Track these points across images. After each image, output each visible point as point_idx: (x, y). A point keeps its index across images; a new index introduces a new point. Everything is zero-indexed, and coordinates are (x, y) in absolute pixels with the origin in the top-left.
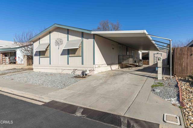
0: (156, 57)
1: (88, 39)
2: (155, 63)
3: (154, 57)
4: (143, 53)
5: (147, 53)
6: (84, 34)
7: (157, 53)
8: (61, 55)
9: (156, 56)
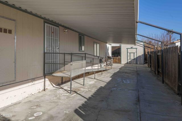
0: (130, 53)
2: (128, 61)
3: (127, 52)
4: (113, 47)
5: (119, 46)
7: (132, 48)
9: (129, 51)
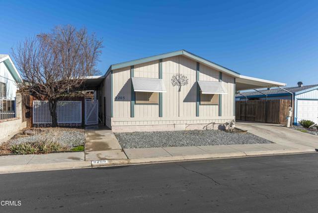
1: (227, 83)
6: (223, 75)
8: (184, 101)
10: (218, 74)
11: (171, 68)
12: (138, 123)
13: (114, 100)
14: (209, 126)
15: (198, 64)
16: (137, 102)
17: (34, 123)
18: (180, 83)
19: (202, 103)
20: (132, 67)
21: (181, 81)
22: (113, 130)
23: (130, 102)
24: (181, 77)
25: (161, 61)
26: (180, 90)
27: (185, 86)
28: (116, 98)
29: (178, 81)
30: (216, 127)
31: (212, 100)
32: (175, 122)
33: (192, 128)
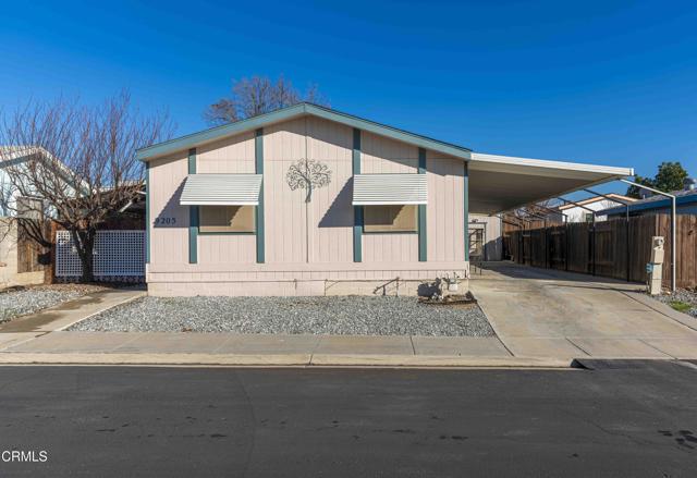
1: (444, 175)
6: (427, 156)
7: (474, 222)
8: (321, 225)
10: (416, 155)
11: (286, 147)
12: (206, 277)
13: (152, 225)
14: (390, 285)
15: (357, 132)
16: (202, 229)
17: (57, 274)
18: (308, 181)
19: (368, 228)
20: (193, 152)
21: (312, 177)
22: (152, 291)
23: (187, 229)
24: (311, 167)
25: (259, 132)
26: (308, 199)
27: (324, 188)
28: (157, 220)
29: (304, 178)
30: (412, 291)
31: (395, 221)
32: (298, 276)
33: (343, 291)
